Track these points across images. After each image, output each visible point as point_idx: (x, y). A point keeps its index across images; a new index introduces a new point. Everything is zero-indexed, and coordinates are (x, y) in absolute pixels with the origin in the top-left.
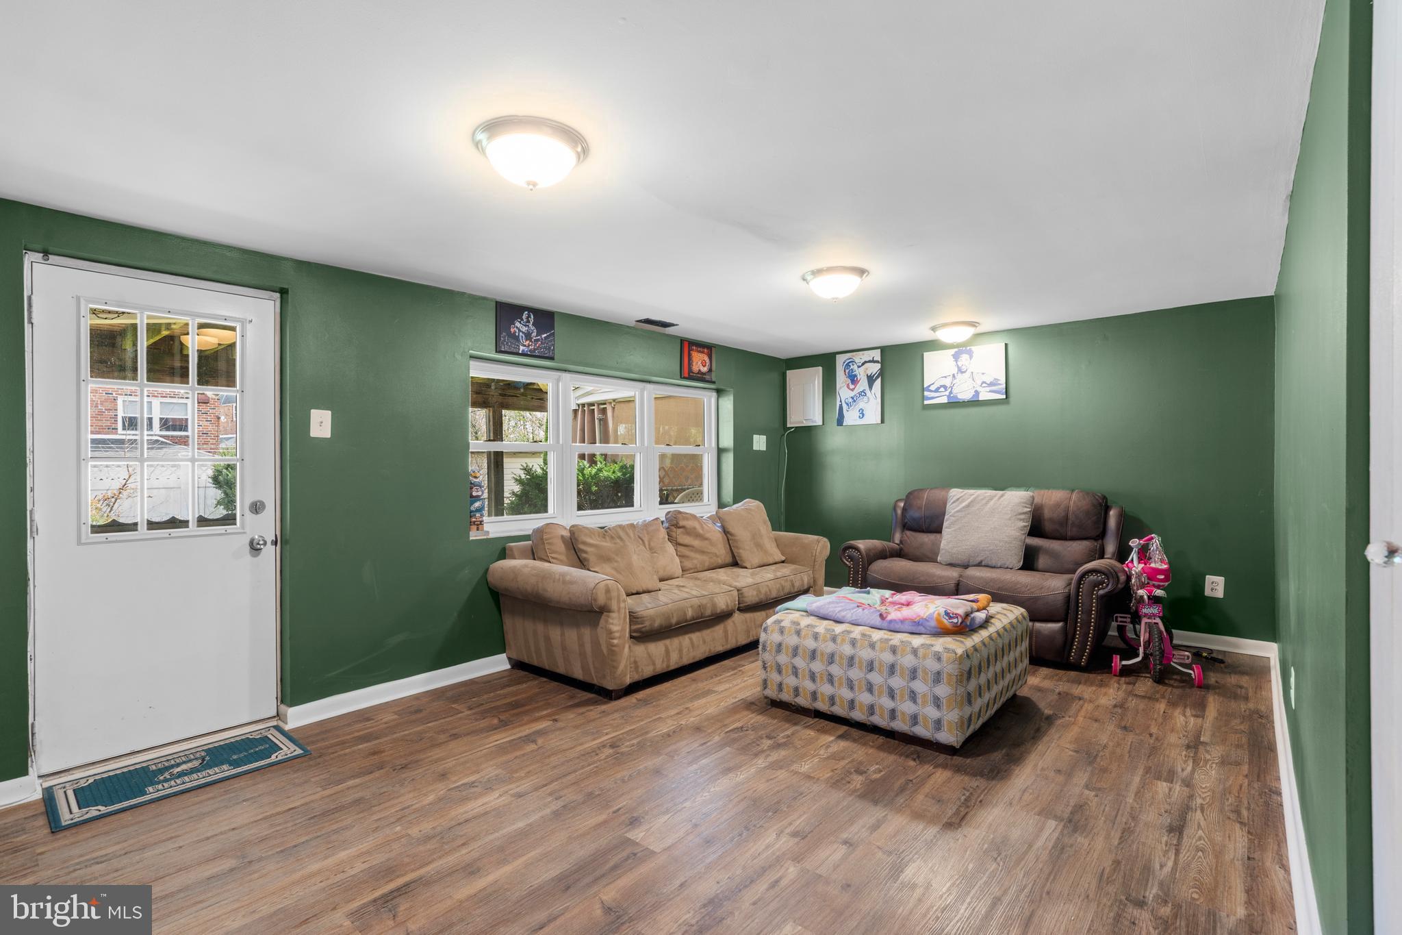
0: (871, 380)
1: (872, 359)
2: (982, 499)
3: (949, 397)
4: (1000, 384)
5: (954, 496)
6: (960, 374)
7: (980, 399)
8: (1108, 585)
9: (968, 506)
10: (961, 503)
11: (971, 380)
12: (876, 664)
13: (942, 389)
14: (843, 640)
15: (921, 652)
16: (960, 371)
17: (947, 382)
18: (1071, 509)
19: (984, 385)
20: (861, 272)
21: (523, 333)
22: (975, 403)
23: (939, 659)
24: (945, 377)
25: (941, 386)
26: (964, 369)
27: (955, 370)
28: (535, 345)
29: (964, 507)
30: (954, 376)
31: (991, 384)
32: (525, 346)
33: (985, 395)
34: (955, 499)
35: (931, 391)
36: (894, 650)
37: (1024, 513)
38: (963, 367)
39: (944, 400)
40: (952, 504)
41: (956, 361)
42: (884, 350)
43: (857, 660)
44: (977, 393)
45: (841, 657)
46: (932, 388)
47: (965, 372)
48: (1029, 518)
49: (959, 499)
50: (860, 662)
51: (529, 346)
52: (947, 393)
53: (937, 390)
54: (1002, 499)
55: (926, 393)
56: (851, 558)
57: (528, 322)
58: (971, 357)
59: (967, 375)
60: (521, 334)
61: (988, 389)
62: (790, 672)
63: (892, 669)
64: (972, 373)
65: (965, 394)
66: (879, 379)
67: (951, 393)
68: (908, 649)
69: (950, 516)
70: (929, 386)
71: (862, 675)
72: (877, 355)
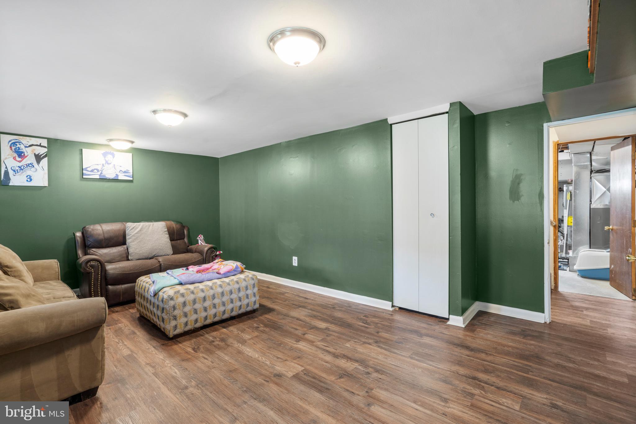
0: (38, 158)
1: (39, 144)
2: (146, 226)
3: (100, 175)
4: (129, 173)
5: (130, 226)
6: (107, 165)
7: (119, 179)
8: (215, 252)
9: (140, 230)
10: (136, 229)
11: (114, 169)
12: (233, 291)
13: (95, 171)
14: (216, 287)
15: (247, 279)
16: (107, 162)
17: (99, 168)
18: (175, 228)
19: (121, 172)
22: (116, 180)
23: (253, 279)
24: (98, 165)
25: (95, 169)
26: (109, 162)
27: (104, 162)
29: (139, 231)
30: (103, 165)
31: (125, 172)
33: (121, 177)
34: (131, 228)
35: (88, 171)
36: (237, 282)
38: (109, 161)
39: (97, 177)
40: (131, 230)
41: (105, 157)
42: (50, 141)
43: (225, 292)
44: (117, 175)
45: (218, 294)
46: (89, 169)
47: (110, 164)
48: (167, 232)
49: (133, 228)
50: (227, 293)
52: (99, 173)
53: (92, 171)
54: (154, 226)
55: (84, 172)
56: (92, 266)
58: (114, 157)
59: (111, 166)
61: (124, 174)
62: (192, 313)
63: (239, 290)
64: (114, 165)
65: (110, 175)
66: (46, 159)
67: (101, 173)
68: (242, 280)
69: (132, 236)
70: (87, 168)
71: (228, 297)
72: (45, 143)
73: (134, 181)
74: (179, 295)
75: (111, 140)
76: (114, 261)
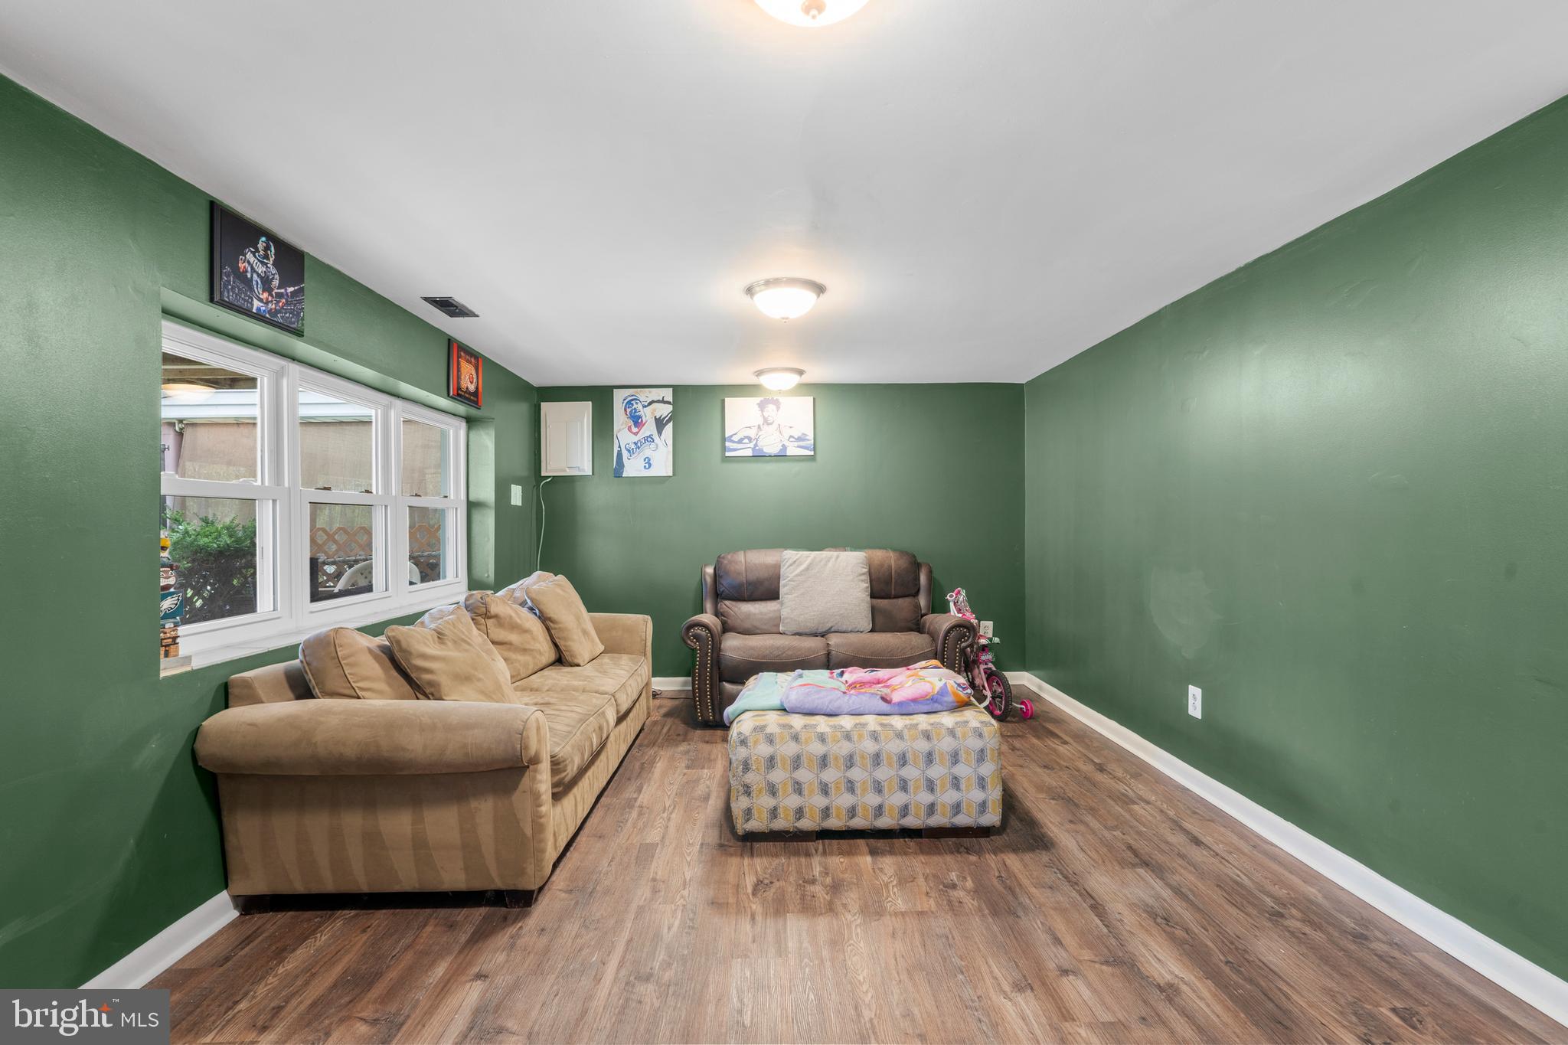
0: (660, 424)
1: (661, 399)
2: (820, 561)
3: (753, 449)
4: (808, 440)
5: (789, 559)
6: (765, 426)
7: (788, 454)
8: (969, 638)
9: (807, 569)
10: (798, 566)
11: (778, 433)
12: (910, 756)
13: (746, 441)
14: (861, 736)
15: (959, 732)
16: (766, 422)
17: (752, 433)
18: (893, 567)
19: (792, 439)
20: (820, 289)
21: (258, 275)
22: (781, 457)
23: (980, 735)
24: (750, 427)
25: (746, 437)
26: (770, 420)
27: (761, 421)
28: (278, 302)
29: (803, 571)
30: (759, 427)
31: (799, 439)
32: (261, 300)
33: (793, 450)
34: (790, 562)
35: (734, 442)
36: (927, 736)
37: (863, 574)
38: (770, 418)
39: (749, 453)
40: (788, 567)
41: (762, 411)
42: (677, 389)
43: (884, 756)
44: (784, 447)
45: (862, 757)
46: (735, 438)
47: (771, 424)
48: (866, 577)
49: (795, 561)
50: (889, 757)
51: (267, 303)
52: (752, 445)
53: (740, 441)
54: (839, 559)
55: (728, 444)
56: (697, 637)
57: (266, 257)
58: (778, 408)
59: (775, 426)
60: (255, 276)
61: (796, 444)
62: (790, 789)
63: (930, 758)
64: (779, 425)
65: (772, 449)
66: (671, 424)
67: (756, 445)
68: (943, 731)
69: (789, 581)
70: (731, 436)
71: (893, 773)
72: (668, 395)
73: (818, 457)
74: (761, 737)
75: (759, 373)
76: (759, 631)
